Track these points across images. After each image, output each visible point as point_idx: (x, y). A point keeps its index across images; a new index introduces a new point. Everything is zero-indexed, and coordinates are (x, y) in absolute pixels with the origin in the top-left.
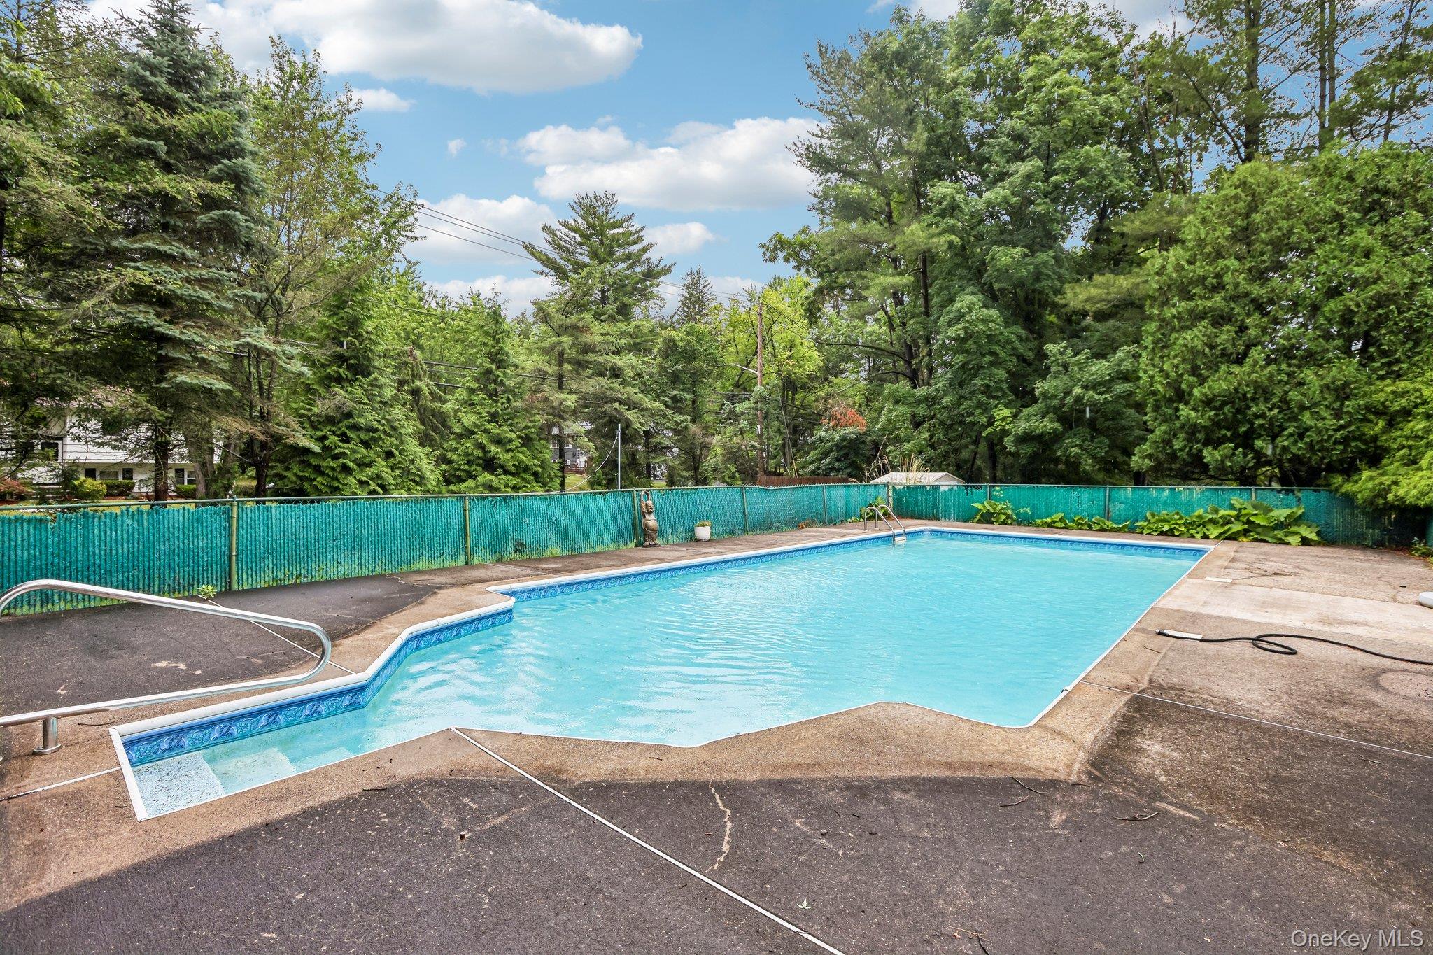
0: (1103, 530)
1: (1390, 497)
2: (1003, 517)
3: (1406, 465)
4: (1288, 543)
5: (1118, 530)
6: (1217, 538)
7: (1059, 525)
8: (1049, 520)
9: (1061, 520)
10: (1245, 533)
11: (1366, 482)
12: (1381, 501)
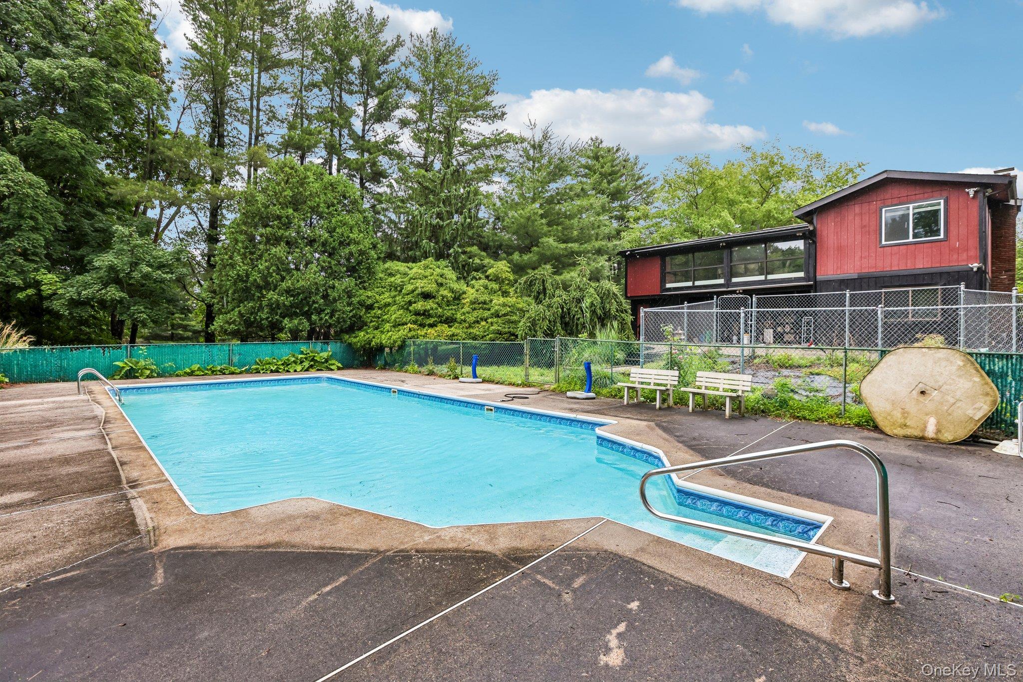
0: (233, 373)
1: (373, 343)
2: (148, 372)
3: (374, 329)
4: (332, 370)
5: (241, 373)
6: (301, 371)
7: (198, 373)
8: (188, 370)
9: (199, 369)
10: (311, 366)
11: (361, 336)
12: (368, 346)
